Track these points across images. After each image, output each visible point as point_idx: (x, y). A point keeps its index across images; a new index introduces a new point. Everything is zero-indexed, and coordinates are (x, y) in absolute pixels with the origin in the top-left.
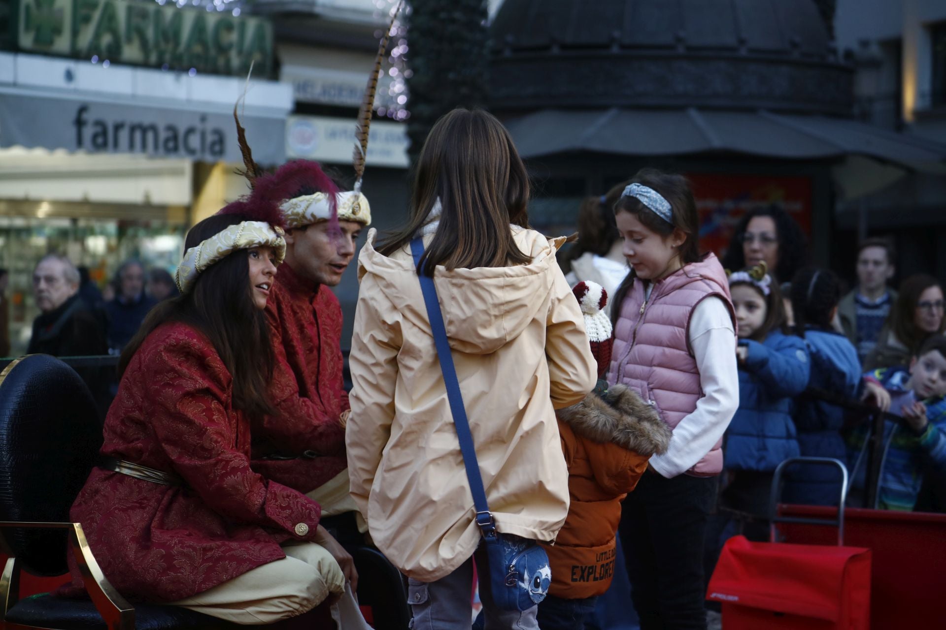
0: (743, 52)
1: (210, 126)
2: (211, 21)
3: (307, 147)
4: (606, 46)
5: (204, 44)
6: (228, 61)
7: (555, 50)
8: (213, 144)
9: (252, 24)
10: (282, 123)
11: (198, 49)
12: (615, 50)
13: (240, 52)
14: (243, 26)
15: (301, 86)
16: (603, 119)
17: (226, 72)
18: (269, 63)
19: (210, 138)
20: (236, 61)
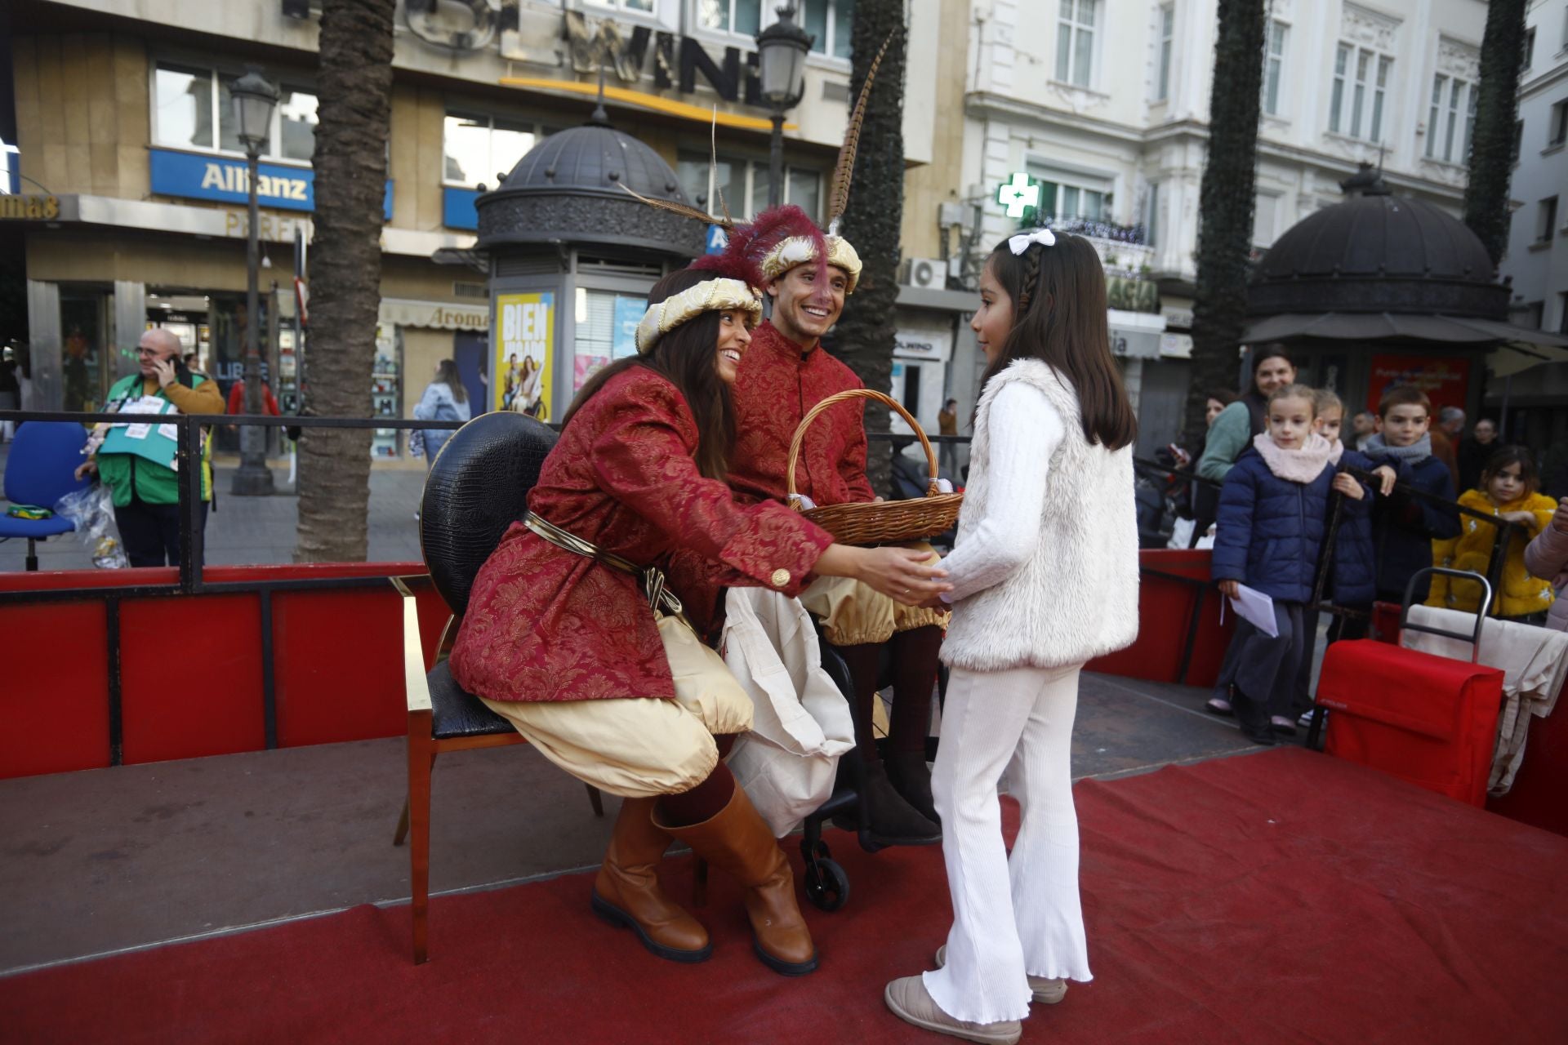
0: (1427, 276)
1: (1118, 337)
2: (1123, 282)
3: (1172, 349)
4: (1330, 274)
5: (1118, 294)
6: (1131, 304)
7: (1296, 277)
8: (1120, 346)
9: (1145, 285)
10: (1159, 336)
11: (1115, 297)
12: (1336, 276)
13: (1138, 299)
14: (1140, 286)
15: (1170, 318)
16: (1322, 319)
17: (1130, 309)
18: (1153, 306)
19: (1118, 343)
20: (1135, 303)
